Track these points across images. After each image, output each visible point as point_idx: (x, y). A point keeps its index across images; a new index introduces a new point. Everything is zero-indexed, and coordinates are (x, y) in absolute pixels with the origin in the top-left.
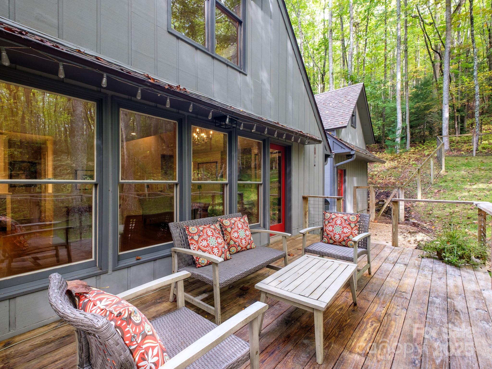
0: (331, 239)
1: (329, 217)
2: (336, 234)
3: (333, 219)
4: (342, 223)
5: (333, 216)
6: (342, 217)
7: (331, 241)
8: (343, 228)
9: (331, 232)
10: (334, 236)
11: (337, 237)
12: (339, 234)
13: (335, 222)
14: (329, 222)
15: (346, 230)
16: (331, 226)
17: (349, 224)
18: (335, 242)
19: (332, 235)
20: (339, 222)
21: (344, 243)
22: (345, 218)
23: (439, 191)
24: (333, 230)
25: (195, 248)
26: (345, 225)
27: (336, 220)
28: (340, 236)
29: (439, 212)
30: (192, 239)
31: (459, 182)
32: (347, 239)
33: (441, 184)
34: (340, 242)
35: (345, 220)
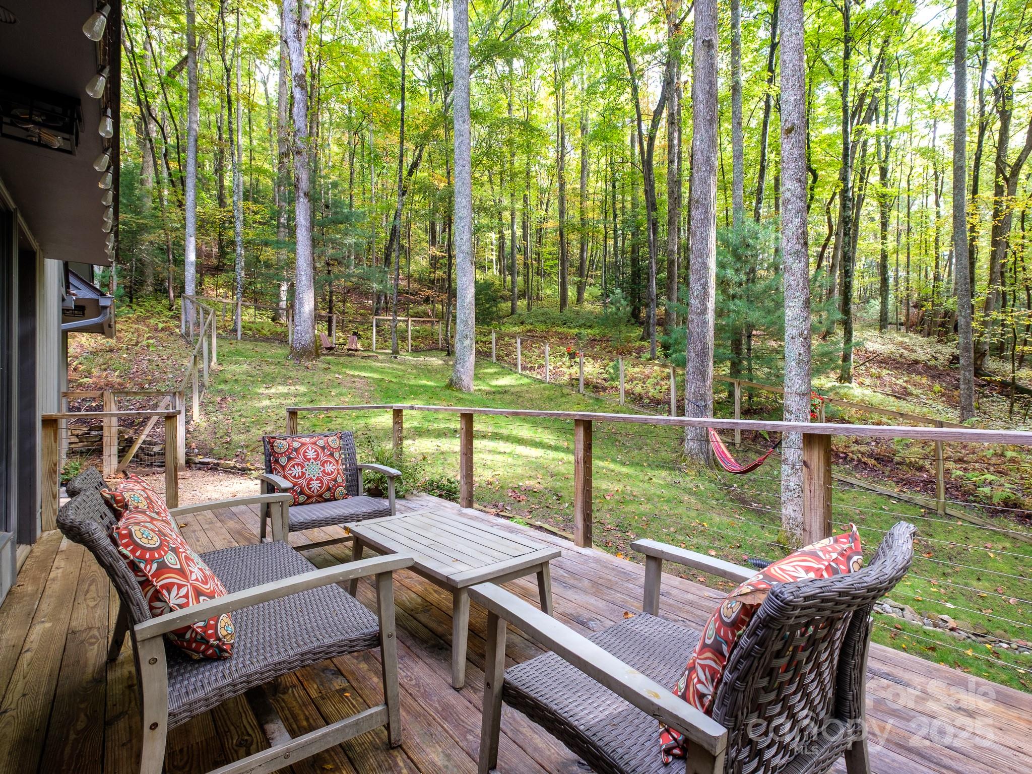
0: (302, 493)
1: (286, 447)
2: (311, 480)
3: (297, 450)
4: (318, 455)
5: (296, 445)
6: (315, 443)
7: (302, 498)
8: (323, 465)
9: (299, 477)
10: (308, 484)
11: (315, 485)
12: (318, 479)
13: (305, 457)
14: (290, 459)
15: (329, 468)
16: (298, 464)
17: (332, 455)
18: (309, 497)
19: (305, 484)
20: (311, 454)
21: (327, 495)
22: (321, 443)
23: (223, 399)
24: (303, 474)
25: (186, 596)
26: (325, 458)
27: (305, 452)
28: (322, 482)
29: (242, 437)
30: (163, 568)
31: (248, 383)
32: (334, 485)
33: (220, 387)
34: (320, 496)
35: (323, 448)
